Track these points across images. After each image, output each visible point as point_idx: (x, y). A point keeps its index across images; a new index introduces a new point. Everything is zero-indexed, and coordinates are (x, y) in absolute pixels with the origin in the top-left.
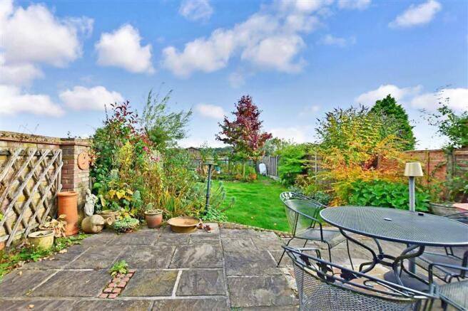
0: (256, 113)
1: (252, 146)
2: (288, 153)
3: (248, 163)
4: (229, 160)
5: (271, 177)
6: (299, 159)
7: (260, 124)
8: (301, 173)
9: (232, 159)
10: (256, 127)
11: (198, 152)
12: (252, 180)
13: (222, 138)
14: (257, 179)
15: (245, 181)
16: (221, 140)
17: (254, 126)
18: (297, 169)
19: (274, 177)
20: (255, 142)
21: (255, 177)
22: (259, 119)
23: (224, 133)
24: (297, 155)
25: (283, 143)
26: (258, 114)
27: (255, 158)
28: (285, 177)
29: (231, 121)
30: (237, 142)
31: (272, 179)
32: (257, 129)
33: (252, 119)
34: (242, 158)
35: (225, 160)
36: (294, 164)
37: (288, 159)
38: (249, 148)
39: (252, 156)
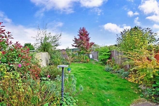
0: (87, 34)
1: (87, 48)
2: (102, 50)
3: (86, 54)
4: (78, 54)
5: (95, 59)
6: (107, 53)
7: (89, 38)
8: (108, 59)
9: (79, 53)
10: (88, 40)
11: (66, 51)
12: (88, 62)
13: (74, 45)
14: (89, 61)
15: (85, 62)
16: (74, 46)
17: (87, 40)
18: (107, 57)
19: (96, 60)
20: (88, 46)
21: (89, 60)
22: (89, 36)
23: (75, 43)
24: (106, 51)
25: (98, 46)
26: (88, 34)
27: (88, 52)
28: (102, 60)
29: (77, 38)
30: (81, 47)
31: (95, 60)
32: (88, 41)
33: (86, 37)
34: (83, 53)
35: (77, 54)
36: (105, 55)
37: (102, 53)
38: (86, 49)
39: (87, 52)
